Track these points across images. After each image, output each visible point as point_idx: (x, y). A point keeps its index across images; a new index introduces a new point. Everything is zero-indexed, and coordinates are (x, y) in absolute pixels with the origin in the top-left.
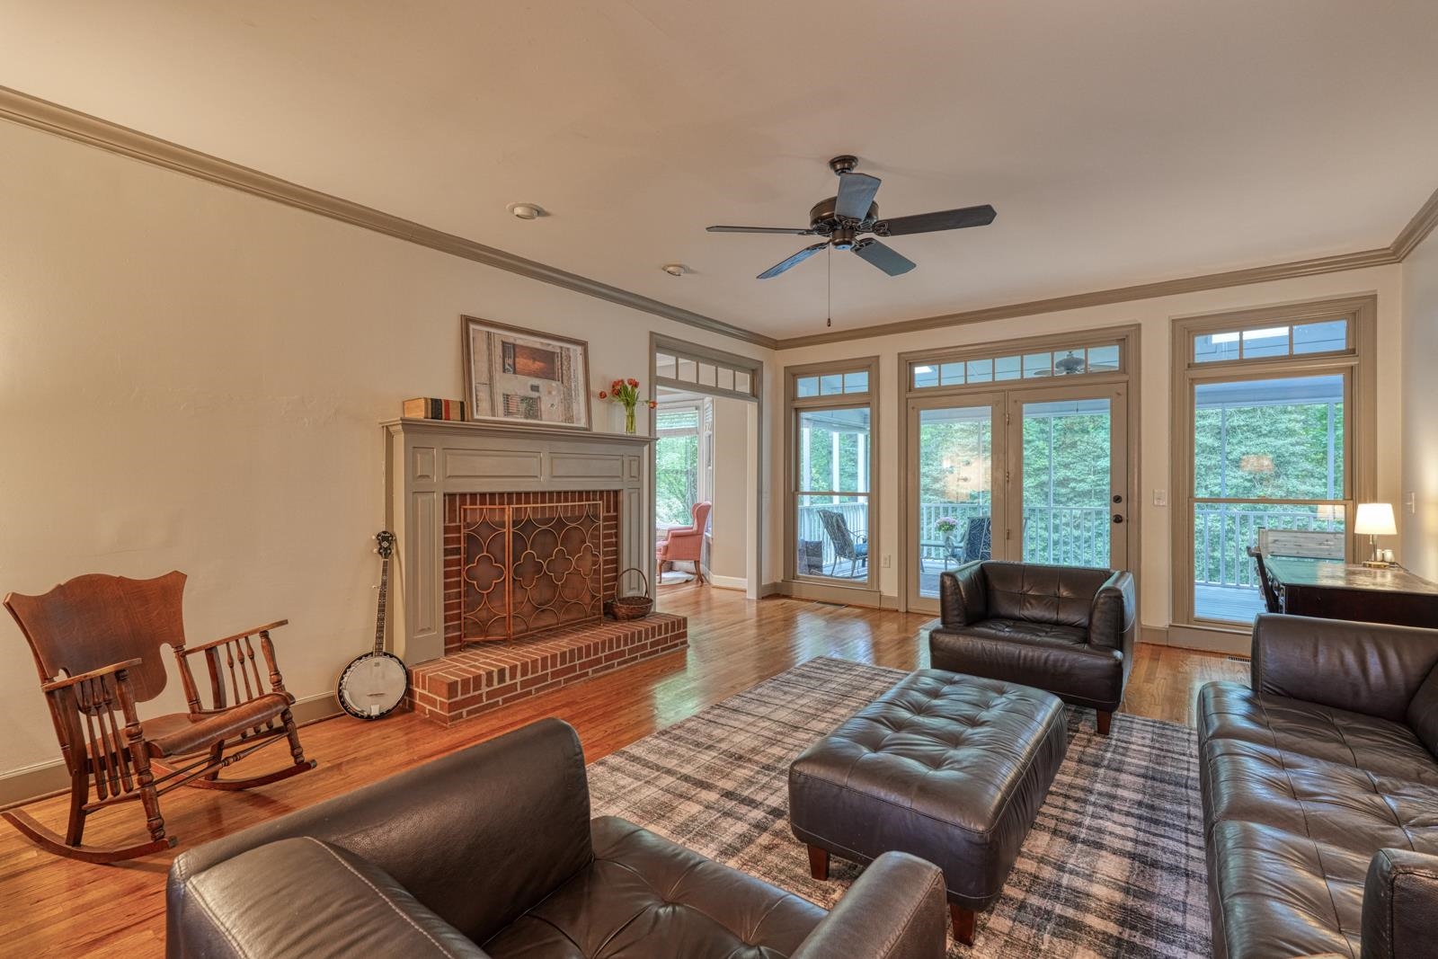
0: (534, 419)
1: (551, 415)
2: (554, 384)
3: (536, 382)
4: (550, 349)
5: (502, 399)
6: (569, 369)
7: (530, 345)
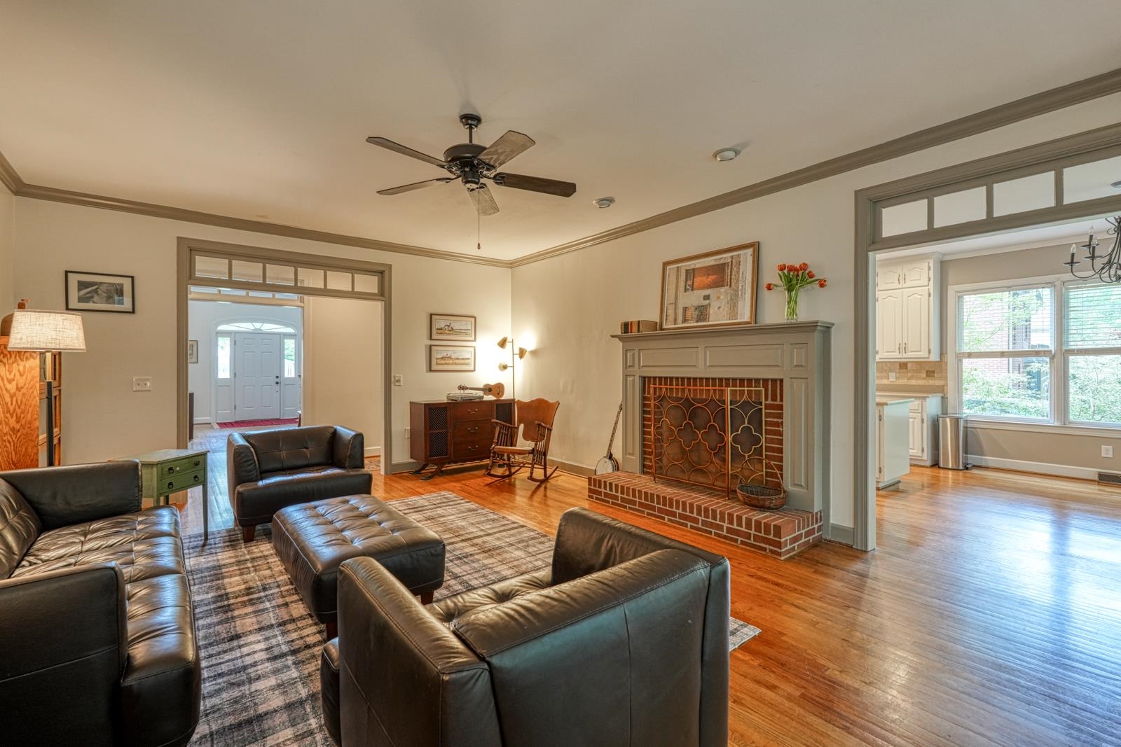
0: (703, 321)
1: (718, 316)
2: (722, 290)
3: (707, 292)
4: (722, 262)
5: (682, 311)
6: (738, 272)
7: (706, 265)
